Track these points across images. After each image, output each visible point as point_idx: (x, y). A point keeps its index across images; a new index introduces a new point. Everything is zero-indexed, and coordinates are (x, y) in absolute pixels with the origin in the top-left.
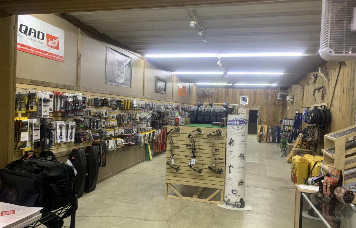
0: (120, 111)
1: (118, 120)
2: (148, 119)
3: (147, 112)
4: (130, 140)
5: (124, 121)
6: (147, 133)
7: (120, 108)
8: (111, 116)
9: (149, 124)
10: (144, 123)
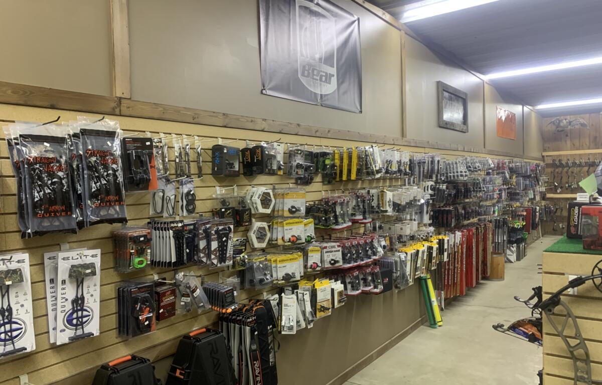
0: (326, 187)
1: (314, 218)
2: (422, 205)
3: (417, 185)
4: (365, 280)
5: (340, 220)
6: (422, 247)
7: (324, 177)
8: (286, 209)
9: (426, 219)
10: (411, 220)
